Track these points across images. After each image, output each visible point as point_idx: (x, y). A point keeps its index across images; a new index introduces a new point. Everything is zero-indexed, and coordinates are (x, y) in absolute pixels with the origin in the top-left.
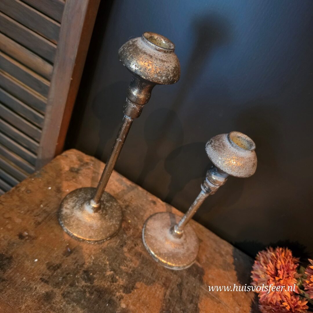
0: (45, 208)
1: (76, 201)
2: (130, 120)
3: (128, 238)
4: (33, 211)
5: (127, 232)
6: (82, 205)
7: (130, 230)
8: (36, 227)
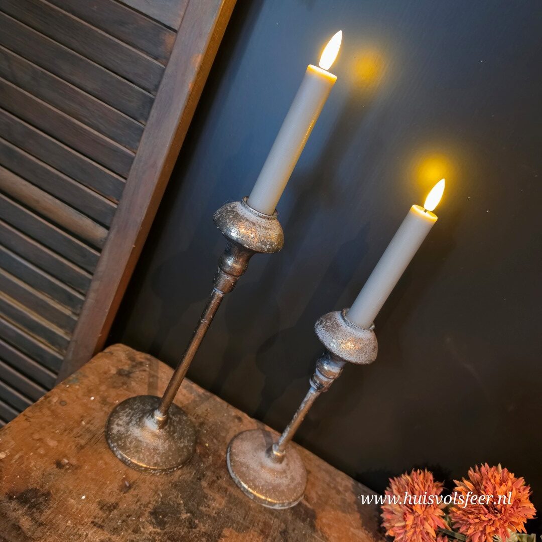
0: (88, 426)
1: (131, 415)
2: (221, 295)
3: (207, 468)
4: (72, 430)
5: (204, 459)
6: (141, 419)
7: (208, 458)
8: (78, 453)
